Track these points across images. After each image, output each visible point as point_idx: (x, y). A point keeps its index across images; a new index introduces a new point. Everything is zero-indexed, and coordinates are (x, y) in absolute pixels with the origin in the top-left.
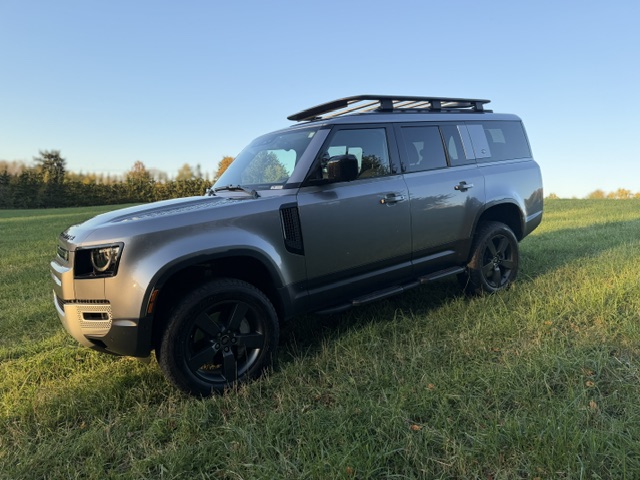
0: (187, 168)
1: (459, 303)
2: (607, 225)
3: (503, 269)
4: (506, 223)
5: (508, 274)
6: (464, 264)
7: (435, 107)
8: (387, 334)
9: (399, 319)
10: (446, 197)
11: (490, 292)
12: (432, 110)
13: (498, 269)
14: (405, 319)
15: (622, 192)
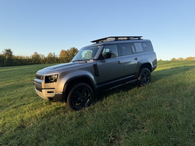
0: (51, 54)
1: (136, 88)
2: (175, 68)
3: (147, 80)
4: (148, 68)
5: (148, 81)
6: (137, 79)
7: (129, 39)
8: (119, 96)
9: (122, 92)
10: (130, 62)
11: (144, 85)
12: (128, 40)
13: (146, 80)
14: (123, 92)
15: (181, 58)
